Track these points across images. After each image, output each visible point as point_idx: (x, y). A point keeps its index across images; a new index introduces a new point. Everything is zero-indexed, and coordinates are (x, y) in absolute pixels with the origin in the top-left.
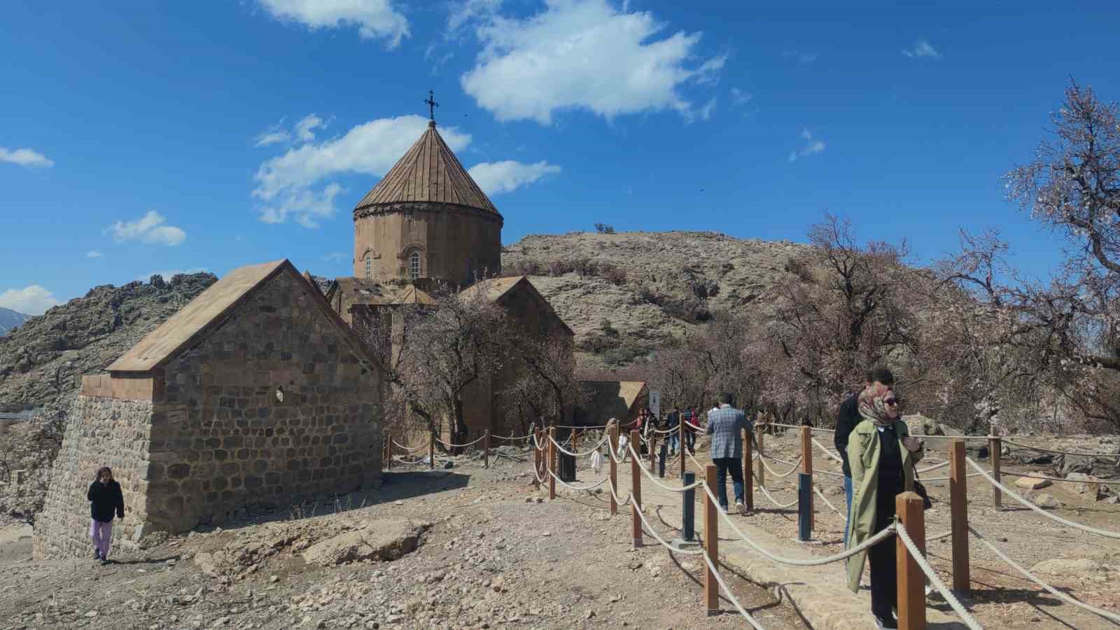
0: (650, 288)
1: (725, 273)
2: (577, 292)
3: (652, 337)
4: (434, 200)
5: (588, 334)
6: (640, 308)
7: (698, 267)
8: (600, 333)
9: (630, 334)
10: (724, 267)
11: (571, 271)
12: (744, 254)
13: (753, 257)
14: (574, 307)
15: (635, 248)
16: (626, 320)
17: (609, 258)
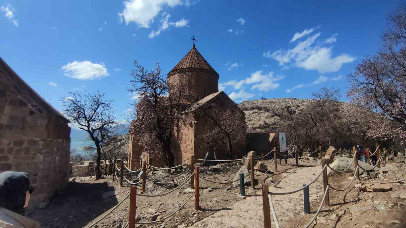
0: (276, 112)
1: (297, 108)
2: (257, 114)
3: (278, 125)
4: (190, 67)
5: (260, 124)
6: (274, 117)
7: (289, 106)
8: (263, 124)
9: (271, 124)
10: (297, 106)
11: (255, 109)
12: (302, 103)
13: (304, 103)
14: (256, 118)
15: (272, 102)
16: (271, 120)
17: (265, 105)
